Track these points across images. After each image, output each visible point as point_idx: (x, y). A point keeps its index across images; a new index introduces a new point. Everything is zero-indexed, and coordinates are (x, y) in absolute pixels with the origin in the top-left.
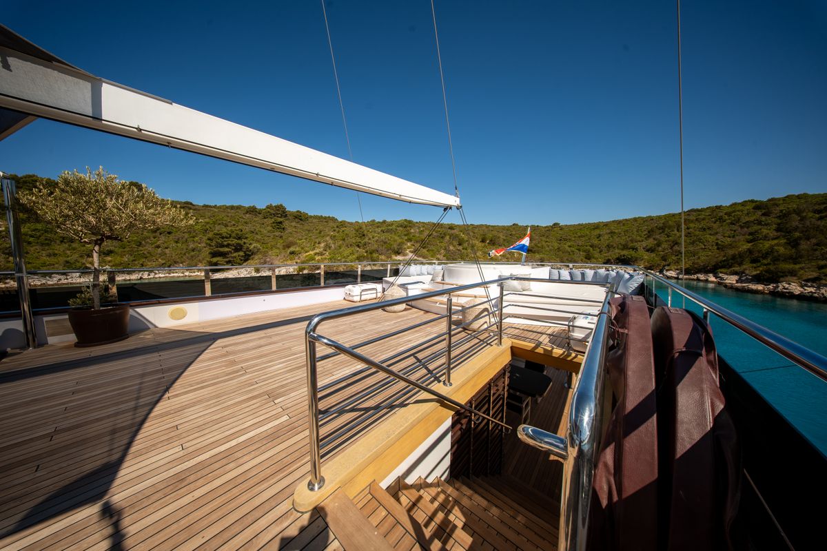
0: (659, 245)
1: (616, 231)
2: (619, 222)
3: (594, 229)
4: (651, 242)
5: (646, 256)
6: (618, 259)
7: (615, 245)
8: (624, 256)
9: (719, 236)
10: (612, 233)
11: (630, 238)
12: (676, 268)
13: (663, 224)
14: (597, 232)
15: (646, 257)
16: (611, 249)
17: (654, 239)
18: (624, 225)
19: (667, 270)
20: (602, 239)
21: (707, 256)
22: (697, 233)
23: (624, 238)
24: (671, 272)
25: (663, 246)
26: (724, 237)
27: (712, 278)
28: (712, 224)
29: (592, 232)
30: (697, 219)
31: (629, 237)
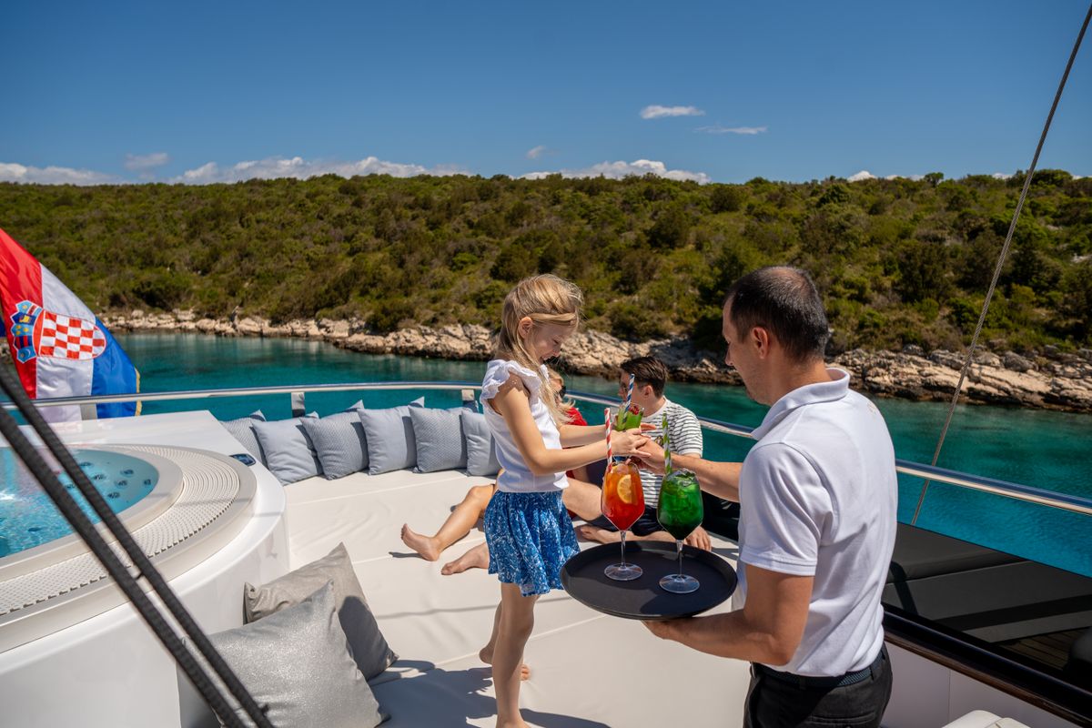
0: (215, 257)
1: (117, 215)
2: (120, 191)
3: (57, 204)
4: (198, 249)
5: (196, 283)
6: (138, 293)
7: (122, 256)
8: (149, 284)
9: (306, 240)
10: (108, 221)
11: (153, 239)
12: (255, 311)
13: (213, 206)
14: (65, 214)
15: (195, 287)
16: (117, 267)
17: (203, 242)
18: (132, 200)
19: (242, 317)
20: (85, 236)
21: (299, 283)
22: (274, 232)
23: (138, 235)
24: (247, 320)
25: (223, 260)
26: (315, 243)
27: (313, 329)
28: (292, 215)
29: (53, 212)
30: (267, 202)
31: (150, 234)
